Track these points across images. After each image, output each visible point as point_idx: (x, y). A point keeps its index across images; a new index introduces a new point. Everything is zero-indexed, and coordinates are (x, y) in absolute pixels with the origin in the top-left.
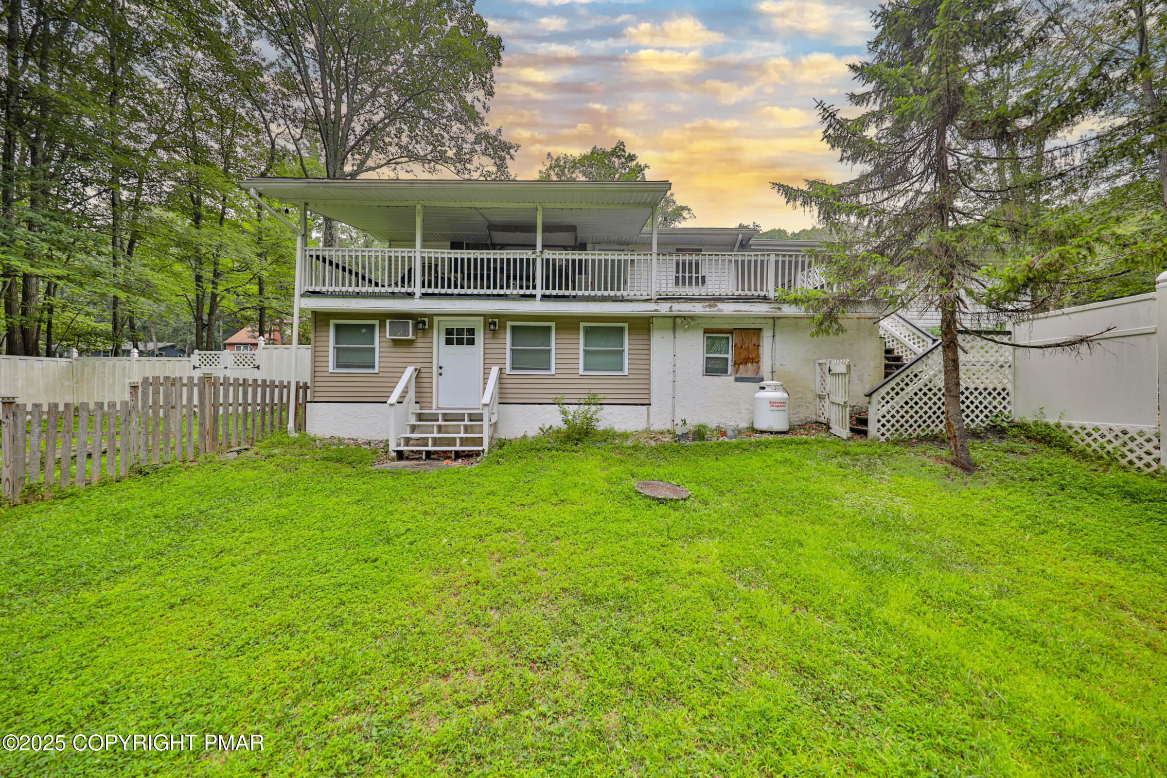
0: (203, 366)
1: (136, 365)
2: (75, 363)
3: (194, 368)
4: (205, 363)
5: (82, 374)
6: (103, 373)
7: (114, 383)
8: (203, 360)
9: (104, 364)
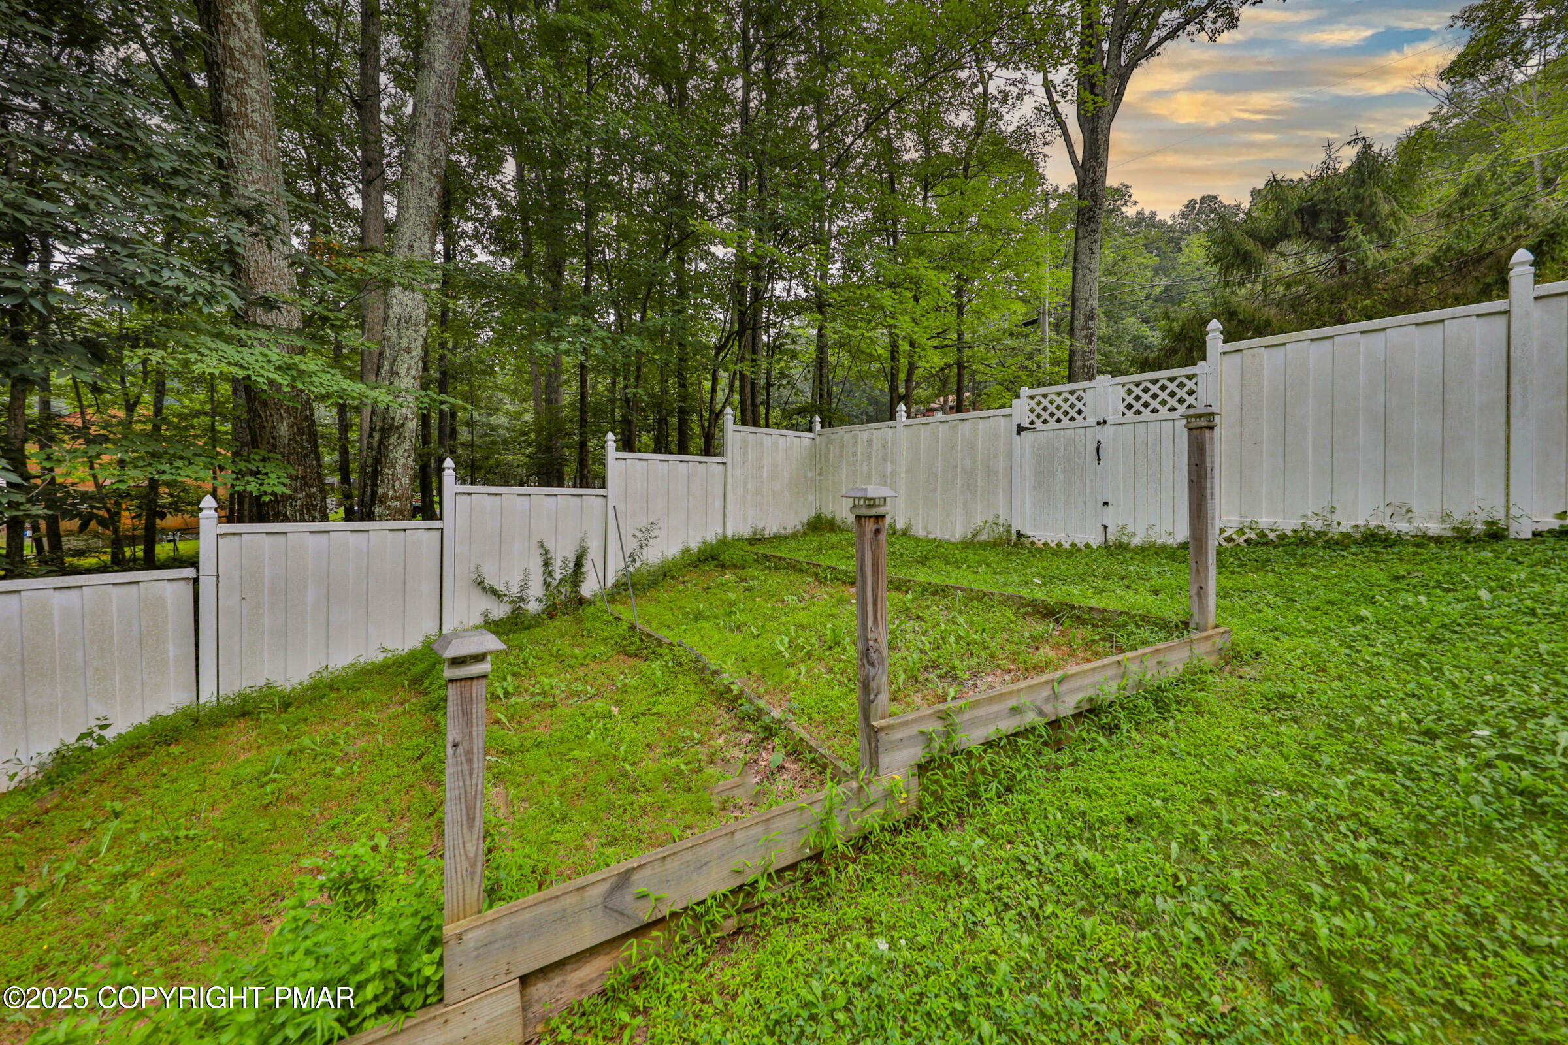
0: (1038, 424)
1: (903, 433)
2: (818, 439)
3: (1020, 429)
4: (1045, 415)
5: (827, 458)
6: (855, 453)
7: (870, 473)
8: (1039, 410)
9: (855, 437)
